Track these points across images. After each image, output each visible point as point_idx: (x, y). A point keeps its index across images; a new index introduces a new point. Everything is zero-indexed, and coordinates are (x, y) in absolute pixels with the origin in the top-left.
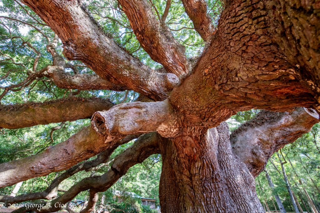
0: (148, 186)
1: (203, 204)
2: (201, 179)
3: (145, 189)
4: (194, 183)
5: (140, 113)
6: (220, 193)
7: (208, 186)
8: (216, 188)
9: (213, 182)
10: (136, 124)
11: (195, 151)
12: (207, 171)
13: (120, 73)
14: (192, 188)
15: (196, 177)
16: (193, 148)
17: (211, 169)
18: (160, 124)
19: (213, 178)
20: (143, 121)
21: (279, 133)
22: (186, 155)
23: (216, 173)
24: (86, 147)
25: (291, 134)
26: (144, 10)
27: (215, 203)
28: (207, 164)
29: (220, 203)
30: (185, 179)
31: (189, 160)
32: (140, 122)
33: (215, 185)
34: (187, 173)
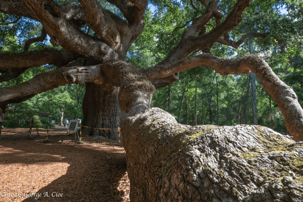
0: (37, 99)
1: (107, 111)
2: (109, 102)
3: (33, 103)
4: (105, 103)
5: (87, 76)
6: (116, 107)
7: (111, 104)
8: (114, 105)
9: (114, 103)
10: (86, 80)
11: (109, 90)
12: (112, 99)
13: (77, 50)
14: (104, 105)
15: (107, 101)
16: (108, 89)
17: (114, 98)
18: (96, 79)
19: (114, 102)
20: (89, 79)
21: (158, 81)
22: (104, 90)
23: (116, 100)
24: (53, 84)
25: (163, 83)
26: (96, 14)
27: (112, 111)
28: (113, 96)
29: (114, 111)
30: (101, 101)
31: (105, 93)
32: (87, 80)
33: (114, 104)
34: (102, 98)
